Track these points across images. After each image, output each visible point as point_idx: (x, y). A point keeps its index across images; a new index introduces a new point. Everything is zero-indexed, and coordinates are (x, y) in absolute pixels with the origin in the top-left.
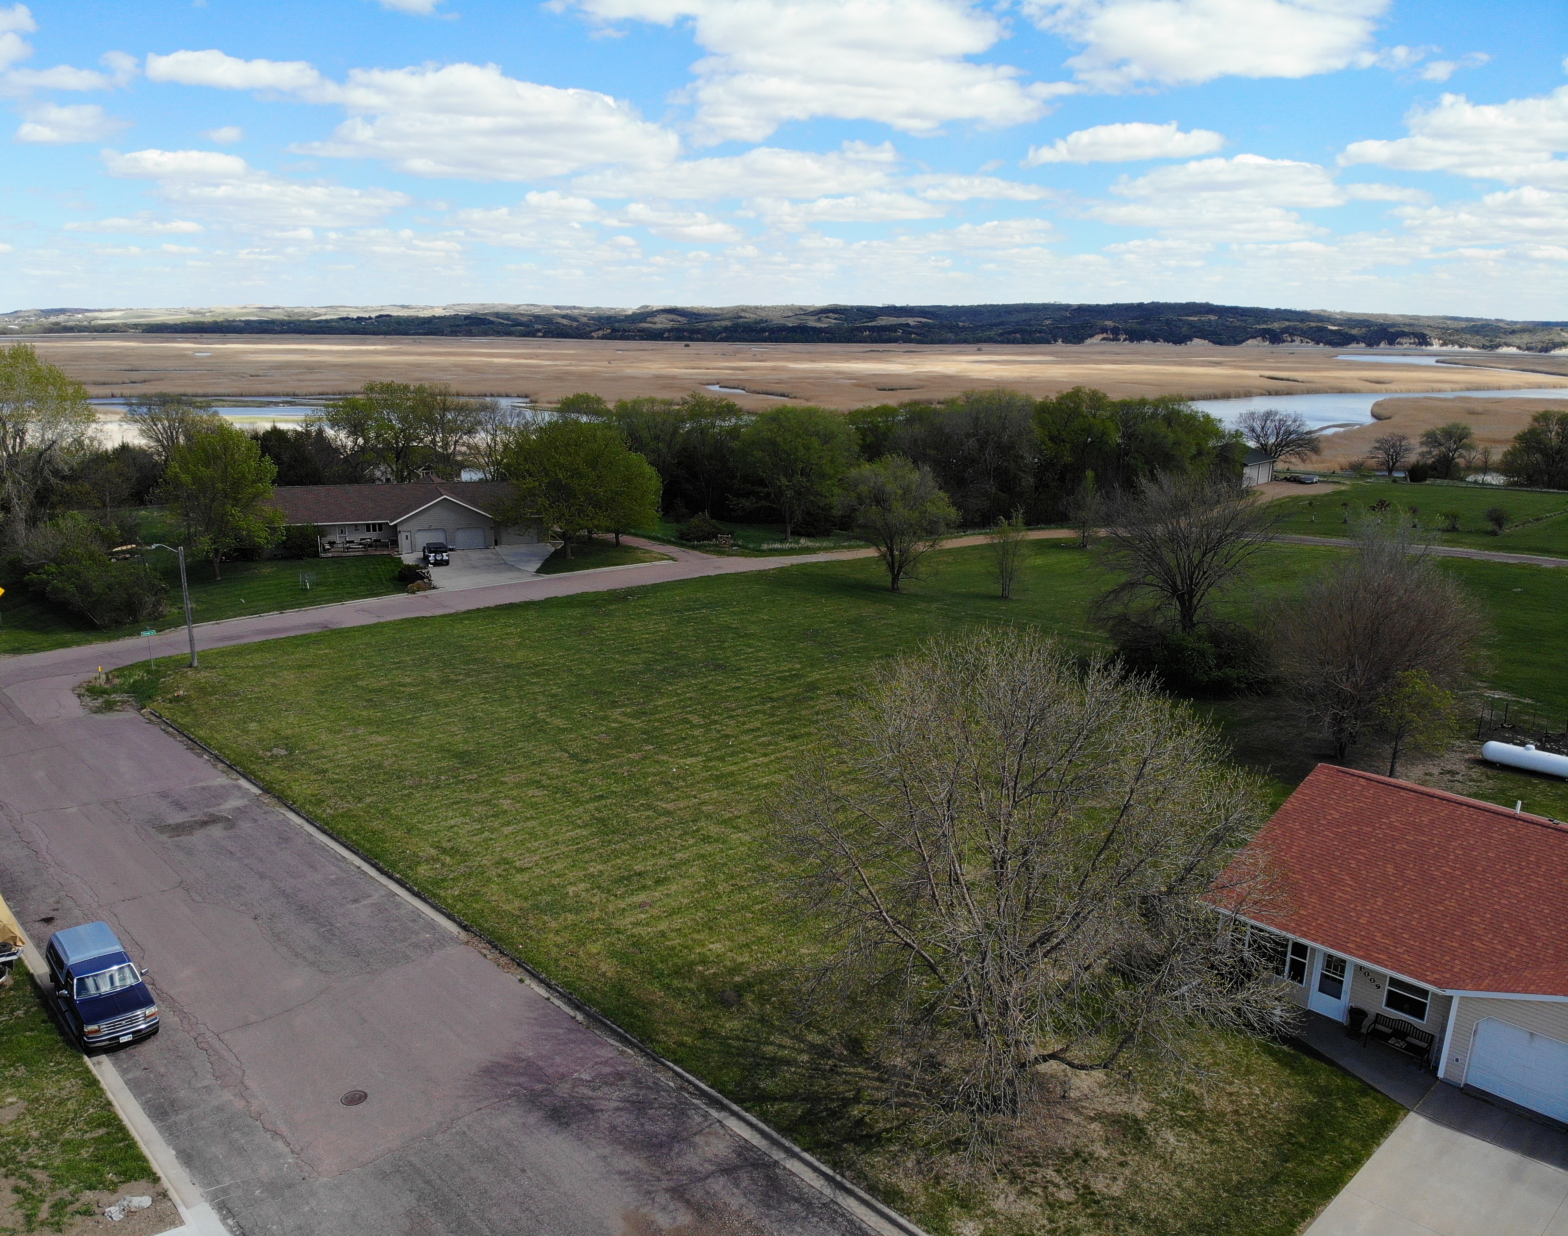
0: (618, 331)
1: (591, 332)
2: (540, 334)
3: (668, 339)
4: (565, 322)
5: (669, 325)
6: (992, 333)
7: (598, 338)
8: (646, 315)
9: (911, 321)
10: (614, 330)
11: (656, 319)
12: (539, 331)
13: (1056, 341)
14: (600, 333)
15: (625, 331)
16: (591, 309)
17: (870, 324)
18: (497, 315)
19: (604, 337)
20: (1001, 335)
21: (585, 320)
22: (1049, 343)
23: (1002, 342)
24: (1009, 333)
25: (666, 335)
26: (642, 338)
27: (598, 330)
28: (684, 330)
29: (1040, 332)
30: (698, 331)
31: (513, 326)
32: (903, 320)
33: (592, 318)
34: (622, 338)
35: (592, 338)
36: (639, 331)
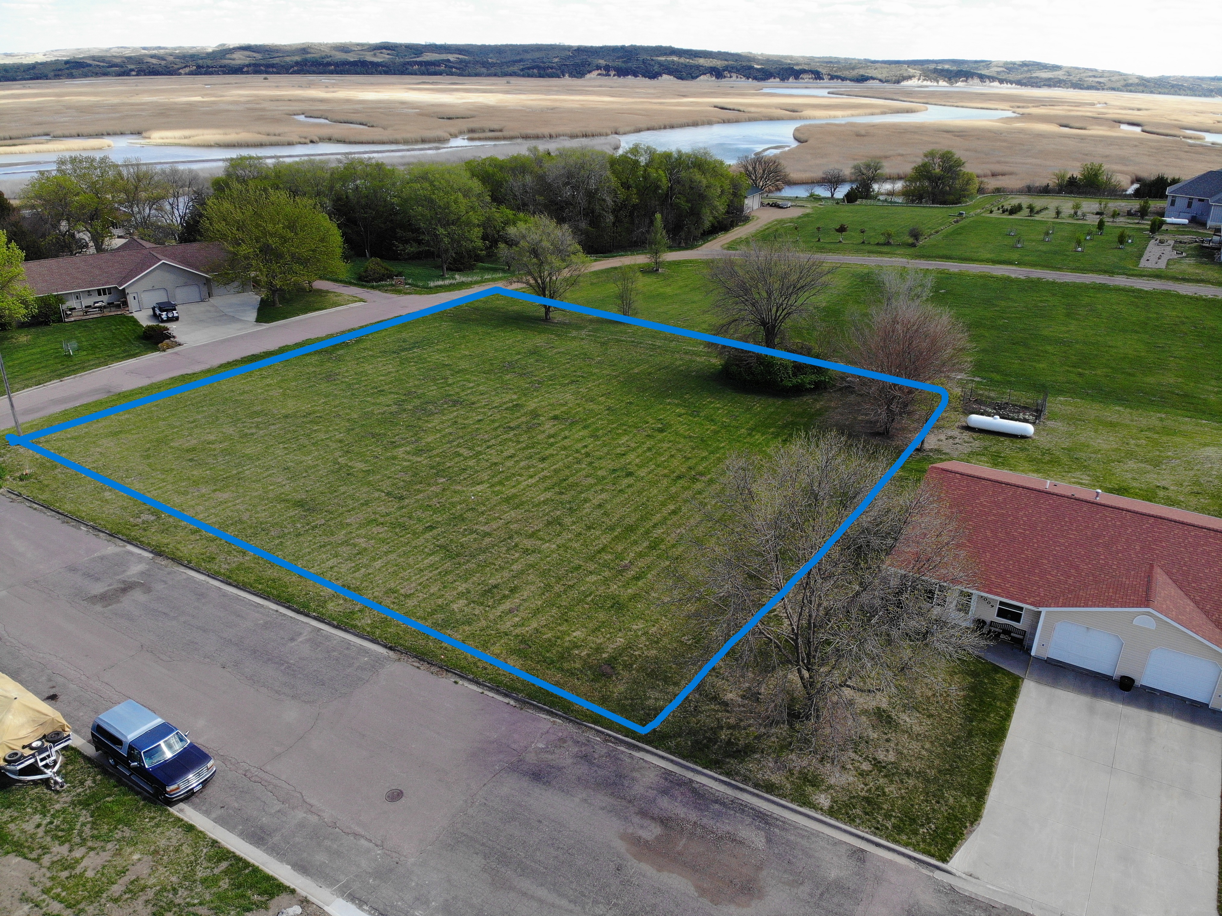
0: (203, 67)
1: (179, 69)
2: (134, 73)
3: (248, 73)
4: (154, 61)
5: (247, 62)
6: (515, 68)
7: (186, 74)
8: (225, 52)
9: (452, 57)
10: (199, 67)
11: (234, 56)
12: (132, 70)
13: (564, 76)
14: (187, 70)
15: (208, 67)
16: (175, 49)
17: (418, 59)
18: (93, 58)
19: (191, 73)
20: (522, 70)
21: (171, 58)
22: (559, 77)
23: (523, 76)
24: (529, 68)
25: (245, 69)
26: (224, 73)
27: (185, 67)
28: (261, 65)
29: (552, 68)
30: (273, 66)
31: (108, 67)
32: (444, 57)
33: (177, 57)
34: (206, 73)
35: (180, 74)
36: (221, 67)
